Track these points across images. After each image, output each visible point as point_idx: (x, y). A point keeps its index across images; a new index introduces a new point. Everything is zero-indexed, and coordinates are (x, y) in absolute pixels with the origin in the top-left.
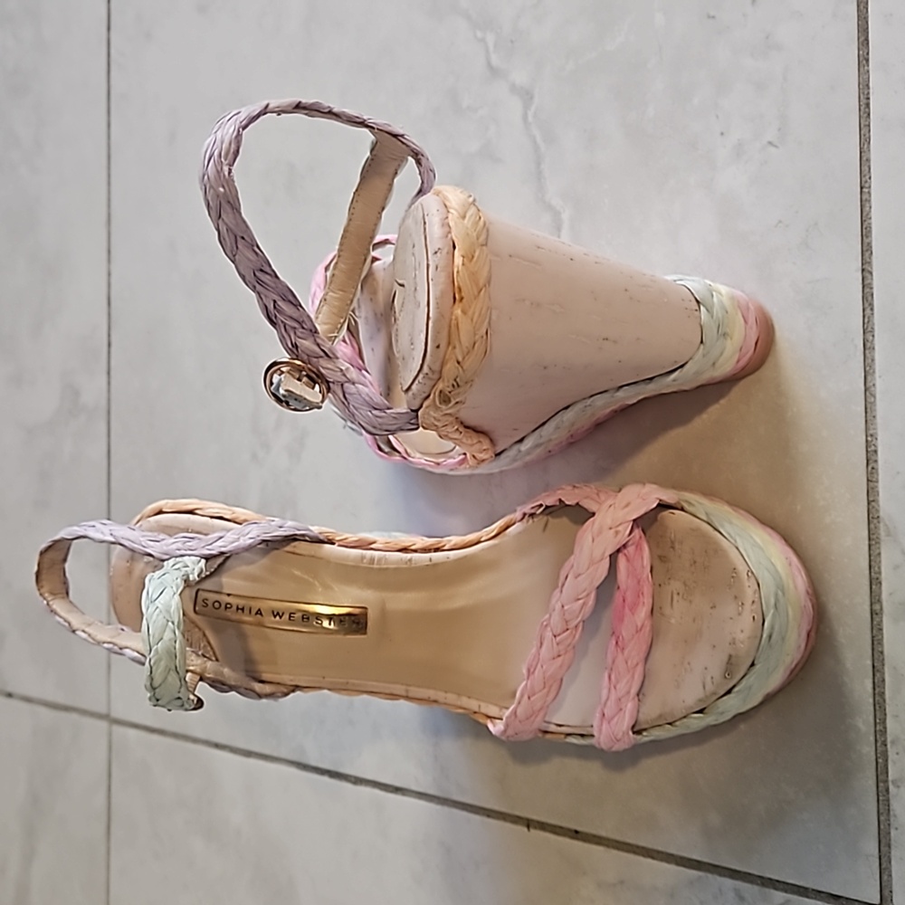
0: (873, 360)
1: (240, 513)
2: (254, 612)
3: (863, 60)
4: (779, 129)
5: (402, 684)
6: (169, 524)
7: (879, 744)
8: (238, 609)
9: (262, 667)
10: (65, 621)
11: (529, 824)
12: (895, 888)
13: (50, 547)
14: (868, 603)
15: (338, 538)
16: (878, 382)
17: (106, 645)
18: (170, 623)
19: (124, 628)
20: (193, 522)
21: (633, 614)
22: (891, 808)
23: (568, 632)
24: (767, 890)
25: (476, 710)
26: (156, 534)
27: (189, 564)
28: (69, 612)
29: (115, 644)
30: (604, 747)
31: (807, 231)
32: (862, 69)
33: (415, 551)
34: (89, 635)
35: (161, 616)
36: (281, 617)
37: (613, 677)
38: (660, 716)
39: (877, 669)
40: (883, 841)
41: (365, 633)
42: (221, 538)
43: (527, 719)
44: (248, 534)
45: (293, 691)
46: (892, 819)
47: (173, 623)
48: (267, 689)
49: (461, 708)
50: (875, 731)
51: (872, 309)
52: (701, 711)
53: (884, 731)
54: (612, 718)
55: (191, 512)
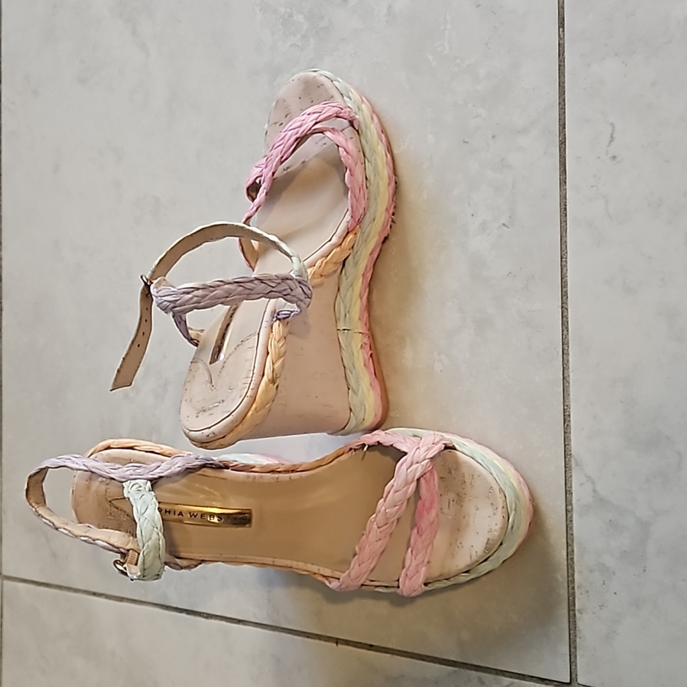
0: (568, 361)
1: (166, 449)
2: (177, 513)
3: (563, 182)
4: (510, 217)
5: (271, 557)
6: (117, 456)
7: (570, 588)
8: (166, 511)
9: (181, 549)
10: (50, 522)
11: (337, 641)
12: (578, 673)
13: (37, 473)
14: (564, 505)
15: (231, 465)
16: (571, 374)
17: (83, 538)
18: (155, 529)
19: (90, 525)
20: (134, 455)
21: (428, 514)
22: (577, 626)
23: (387, 525)
24: (499, 677)
25: (316, 572)
26: (113, 464)
27: (142, 485)
28: (50, 515)
29: (90, 538)
30: (405, 594)
31: (528, 280)
32: (562, 188)
33: (279, 472)
34: (69, 531)
35: (149, 524)
36: (195, 517)
37: (414, 552)
38: (441, 575)
39: (569, 545)
40: (572, 646)
41: (250, 527)
42: (159, 467)
43: (357, 578)
44: (176, 464)
45: (200, 564)
46: (577, 632)
47: (157, 528)
48: (184, 563)
49: (306, 571)
50: (568, 581)
51: (568, 331)
52: (467, 572)
53: (573, 581)
54: (413, 577)
55: (131, 448)
